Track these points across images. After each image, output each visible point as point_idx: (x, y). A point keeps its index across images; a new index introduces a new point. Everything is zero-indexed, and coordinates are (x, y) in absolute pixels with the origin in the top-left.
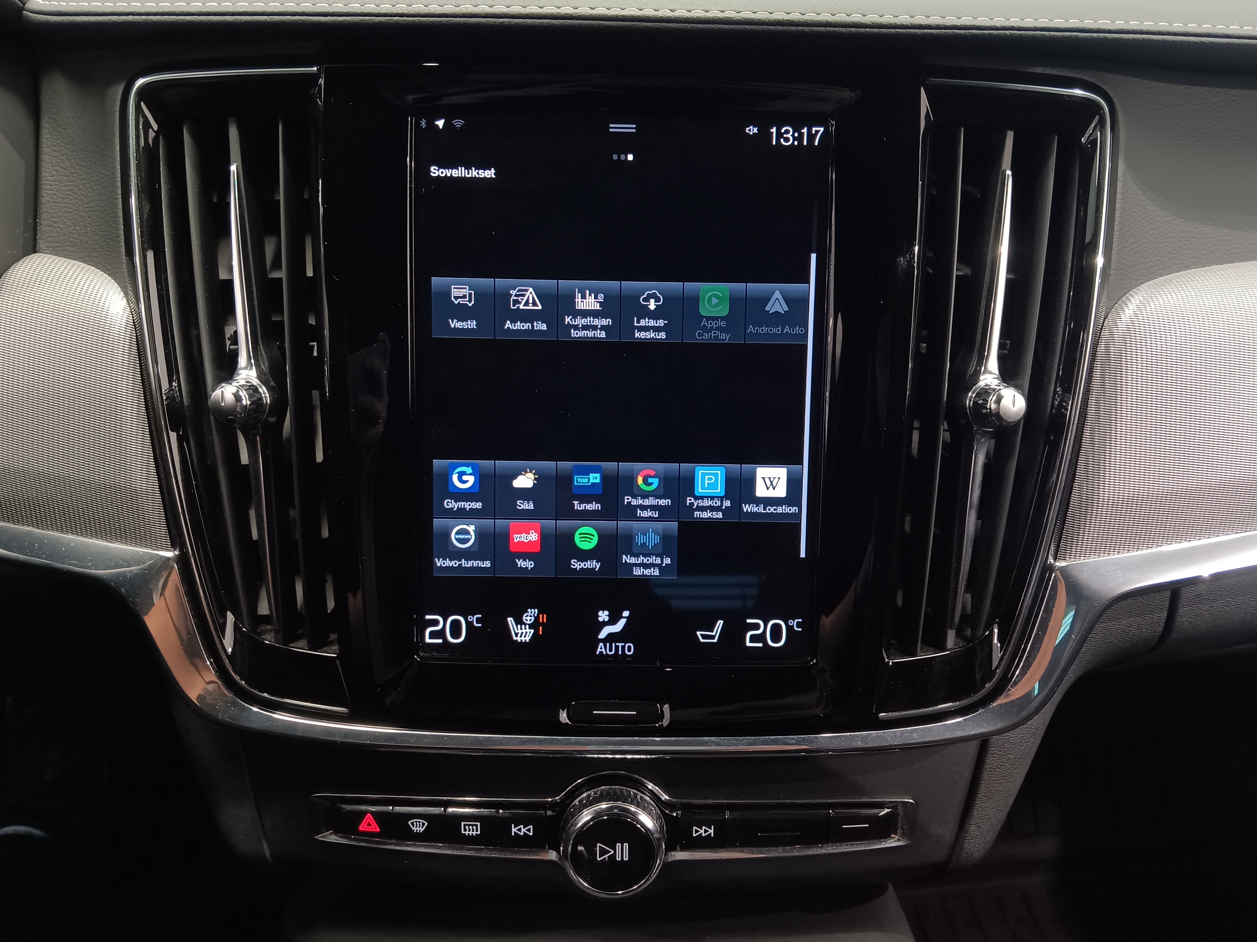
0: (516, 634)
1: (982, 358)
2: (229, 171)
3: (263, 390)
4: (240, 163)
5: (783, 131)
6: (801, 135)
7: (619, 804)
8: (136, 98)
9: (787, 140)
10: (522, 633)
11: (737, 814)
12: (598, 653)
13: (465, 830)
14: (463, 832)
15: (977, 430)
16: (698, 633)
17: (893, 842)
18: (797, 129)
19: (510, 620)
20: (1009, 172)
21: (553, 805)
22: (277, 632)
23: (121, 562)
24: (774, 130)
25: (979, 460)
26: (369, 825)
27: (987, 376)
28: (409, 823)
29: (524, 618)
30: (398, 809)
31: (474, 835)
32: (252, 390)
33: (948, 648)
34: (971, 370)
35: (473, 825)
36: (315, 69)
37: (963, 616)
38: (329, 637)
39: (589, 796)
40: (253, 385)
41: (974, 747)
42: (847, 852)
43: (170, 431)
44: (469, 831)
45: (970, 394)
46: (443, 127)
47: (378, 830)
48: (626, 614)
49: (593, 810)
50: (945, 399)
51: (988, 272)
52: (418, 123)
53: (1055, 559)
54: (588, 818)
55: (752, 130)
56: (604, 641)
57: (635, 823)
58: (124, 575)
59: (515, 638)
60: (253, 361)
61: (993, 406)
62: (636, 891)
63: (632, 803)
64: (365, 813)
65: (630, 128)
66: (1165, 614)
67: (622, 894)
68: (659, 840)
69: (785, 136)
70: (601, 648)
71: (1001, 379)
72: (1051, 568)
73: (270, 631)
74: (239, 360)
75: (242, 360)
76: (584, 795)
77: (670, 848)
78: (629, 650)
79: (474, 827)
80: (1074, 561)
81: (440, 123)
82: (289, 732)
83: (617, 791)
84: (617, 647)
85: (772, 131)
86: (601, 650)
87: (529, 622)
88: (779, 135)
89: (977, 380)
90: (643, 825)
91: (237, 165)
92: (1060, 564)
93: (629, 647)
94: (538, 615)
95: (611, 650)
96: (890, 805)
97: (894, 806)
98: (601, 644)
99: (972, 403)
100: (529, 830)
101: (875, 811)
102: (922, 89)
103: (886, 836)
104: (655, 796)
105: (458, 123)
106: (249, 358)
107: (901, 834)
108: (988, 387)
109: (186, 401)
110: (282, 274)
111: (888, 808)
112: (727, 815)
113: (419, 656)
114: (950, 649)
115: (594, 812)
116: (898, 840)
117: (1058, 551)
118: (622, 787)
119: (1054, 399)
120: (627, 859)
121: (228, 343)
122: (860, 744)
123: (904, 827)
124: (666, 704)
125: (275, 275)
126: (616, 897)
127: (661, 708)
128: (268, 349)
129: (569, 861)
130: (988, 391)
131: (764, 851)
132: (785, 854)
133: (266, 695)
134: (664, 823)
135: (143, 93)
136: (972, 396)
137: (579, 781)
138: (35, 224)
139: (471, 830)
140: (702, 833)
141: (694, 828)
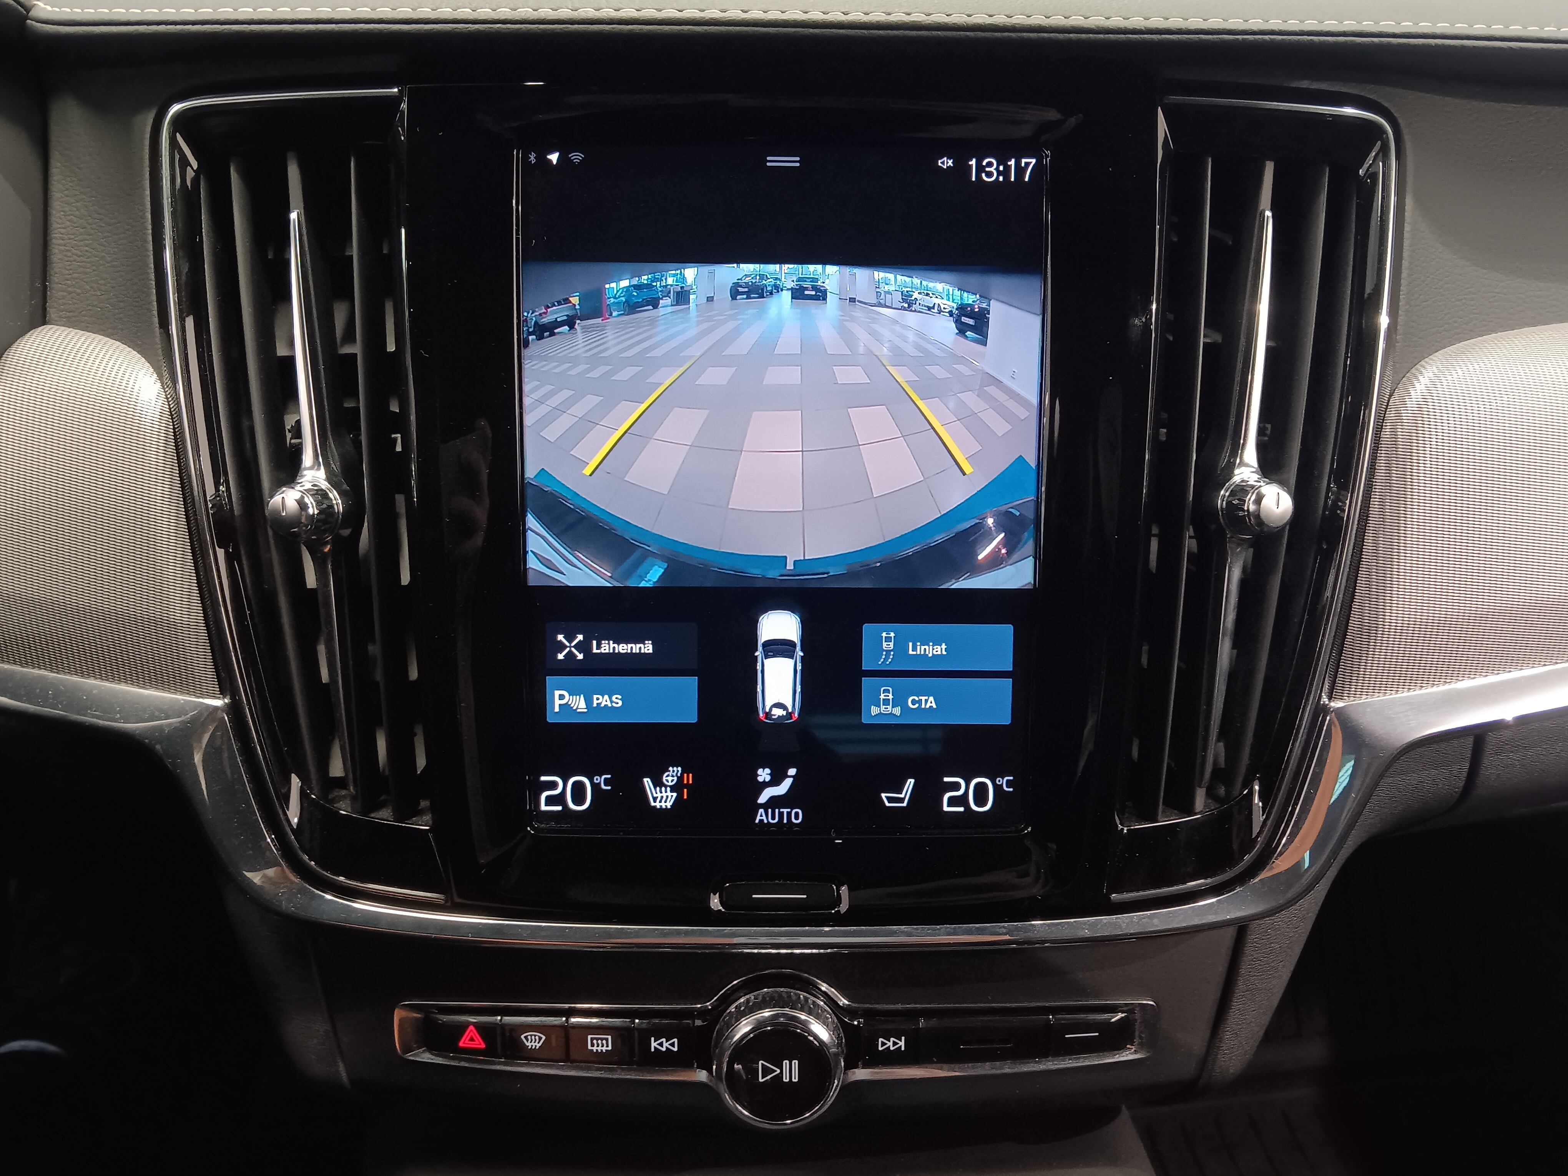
0: (655, 799)
1: (1237, 447)
2: (289, 220)
3: (334, 495)
4: (302, 210)
5: (984, 163)
6: (1007, 168)
7: (787, 1011)
8: (170, 128)
9: (989, 174)
10: (662, 797)
11: (934, 1022)
12: (757, 821)
13: (593, 1045)
14: (590, 1047)
15: (1231, 537)
17: (1128, 1055)
18: (1002, 161)
19: (647, 781)
20: (1268, 213)
21: (703, 1013)
22: (353, 799)
23: (157, 713)
24: (973, 162)
25: (1234, 575)
26: (471, 1040)
27: (1243, 469)
28: (522, 1037)
29: (665, 779)
30: (508, 1019)
31: (604, 1051)
32: (320, 495)
33: (1197, 811)
34: (1223, 463)
35: (602, 1039)
36: (396, 90)
37: (1215, 771)
38: (418, 805)
39: (748, 1001)
40: (322, 490)
41: (1229, 934)
42: (1072, 1068)
43: (217, 547)
44: (598, 1045)
45: (1222, 492)
46: (557, 162)
47: (483, 1046)
48: (792, 772)
49: (754, 1019)
50: (1191, 499)
51: (1242, 339)
52: (526, 158)
53: (1330, 698)
54: (748, 1029)
56: (765, 806)
57: (806, 1034)
58: (160, 729)
59: (653, 804)
60: (320, 459)
61: (1252, 508)
62: (807, 1121)
63: (802, 1010)
64: (465, 1025)
65: (792, 161)
66: (1466, 766)
67: (791, 1123)
68: (836, 1055)
69: (987, 169)
70: (761, 816)
71: (1260, 473)
72: (1325, 710)
73: (345, 797)
74: (304, 457)
75: (308, 458)
76: (742, 1000)
77: (851, 1065)
78: (797, 817)
79: (604, 1042)
80: (1354, 701)
81: (554, 157)
83: (784, 995)
84: (781, 814)
85: (970, 163)
86: (761, 818)
87: (670, 784)
88: (980, 169)
89: (1230, 475)
90: (816, 1037)
91: (298, 213)
92: (1336, 704)
93: (797, 814)
94: (682, 774)
95: (773, 818)
96: (1125, 1008)
97: (1130, 1010)
98: (761, 811)
99: (1224, 503)
100: (673, 1045)
101: (1106, 1016)
102: (1160, 111)
103: (1119, 1047)
104: (830, 1001)
105: (577, 157)
106: (316, 455)
107: (1139, 1044)
108: (1244, 484)
109: (237, 510)
110: (356, 349)
111: (1123, 1012)
112: (922, 1023)
113: (533, 828)
114: (1199, 813)
115: (755, 1021)
116: (1136, 1052)
117: (1334, 689)
118: (789, 990)
119: (1327, 497)
120: (797, 1080)
121: (289, 436)
122: (1087, 933)
123: (1143, 1036)
124: (843, 885)
125: (347, 350)
126: (783, 1127)
127: (838, 890)
128: (339, 444)
129: (724, 1083)
130: (1245, 488)
131: (968, 1067)
132: (994, 1072)
133: (342, 878)
134: (842, 1035)
135: (179, 122)
136: (1225, 495)
137: (735, 982)
138: (45, 289)
139: (600, 1045)
140: (889, 1046)
141: (881, 1040)
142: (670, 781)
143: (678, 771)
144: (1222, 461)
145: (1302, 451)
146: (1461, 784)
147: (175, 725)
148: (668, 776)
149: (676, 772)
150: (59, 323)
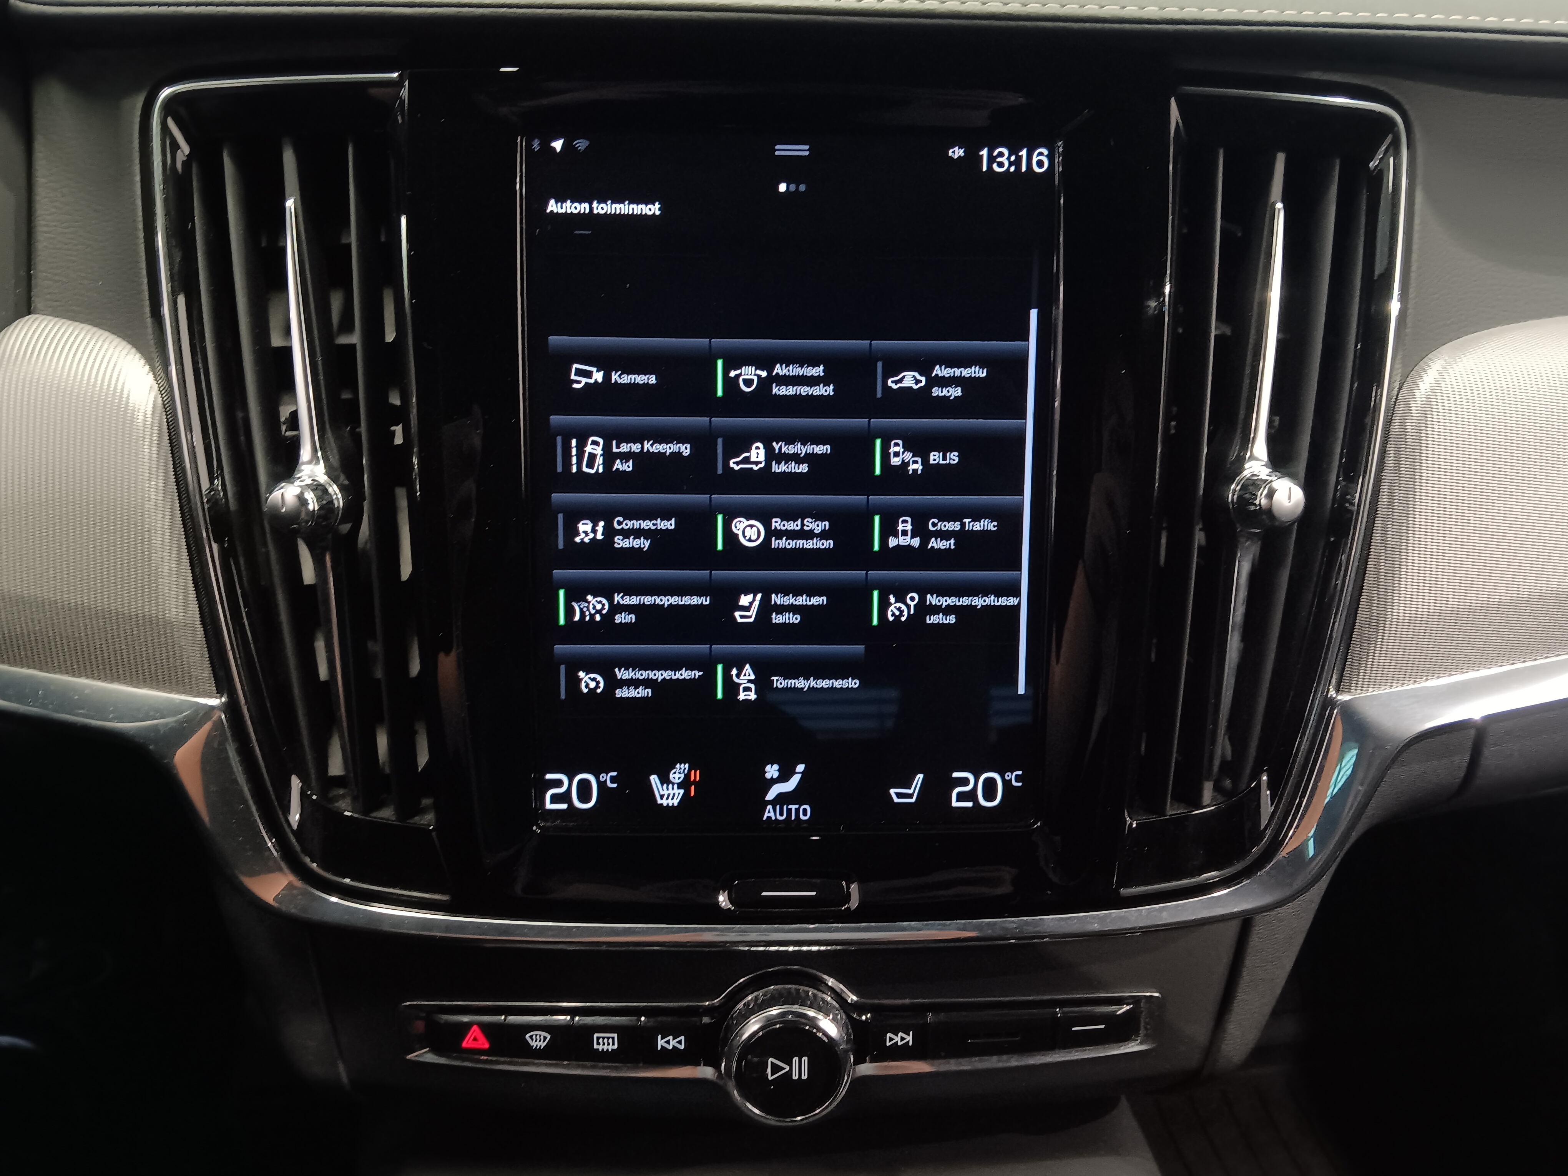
0: (662, 797)
1: (1246, 441)
2: (283, 209)
3: (334, 490)
4: (299, 198)
5: (995, 153)
6: (1019, 159)
7: (796, 1008)
8: (161, 113)
9: (1001, 165)
10: (669, 795)
11: (942, 1016)
12: (765, 818)
13: (598, 1044)
14: (595, 1046)
15: (1241, 531)
16: (892, 791)
17: (1133, 1047)
18: (1013, 151)
19: (654, 779)
20: (1279, 205)
21: (709, 1011)
22: (355, 799)
23: (152, 713)
24: (984, 152)
25: (1243, 569)
26: (474, 1040)
27: (1253, 462)
28: (527, 1036)
29: (671, 776)
30: (512, 1019)
31: (610, 1050)
32: (320, 490)
33: (1205, 804)
34: (1233, 456)
35: (608, 1038)
36: (395, 75)
37: (1224, 763)
38: (420, 803)
39: (756, 998)
40: (321, 485)
41: (1233, 928)
42: (1077, 1061)
43: (213, 543)
44: (604, 1044)
45: (1233, 486)
46: (562, 148)
47: (487, 1046)
48: (801, 768)
49: (764, 1017)
50: (1201, 492)
51: (1253, 332)
52: (529, 145)
53: (1338, 690)
54: (755, 1027)
55: (957, 152)
56: (774, 802)
57: (815, 1031)
58: (155, 728)
59: (659, 801)
60: (320, 454)
61: (1264, 502)
62: (817, 1117)
63: (811, 1007)
64: (469, 1025)
65: (802, 150)
66: (1467, 757)
67: (802, 1120)
68: (846, 1051)
69: (999, 159)
70: (769, 813)
71: (1271, 466)
72: (1329, 703)
73: (343, 797)
74: (302, 452)
75: (306, 453)
76: (749, 998)
77: (859, 1061)
78: (805, 814)
79: (611, 1040)
80: (1361, 693)
81: (558, 145)
82: (372, 926)
83: (793, 991)
84: (789, 811)
85: (981, 153)
86: (769, 815)
87: (677, 781)
88: (991, 159)
89: (1241, 469)
90: (825, 1034)
91: (295, 199)
92: (1344, 697)
93: (805, 811)
94: (689, 771)
95: (781, 814)
96: (1131, 1001)
97: (1136, 1001)
98: (769, 807)
99: (1235, 497)
100: (680, 1042)
101: (1113, 1008)
102: (1173, 100)
103: (1124, 1037)
104: (839, 997)
105: (581, 144)
106: (315, 450)
107: (1145, 1035)
108: (1255, 478)
109: (233, 505)
110: (354, 338)
111: (1128, 1004)
112: (930, 1017)
113: (539, 827)
114: (1206, 806)
115: (765, 1019)
116: (1141, 1043)
117: (1341, 682)
118: (797, 987)
119: (1336, 490)
120: (806, 1077)
121: (284, 428)
122: (1096, 927)
123: (1149, 1027)
124: (853, 883)
125: (343, 340)
126: (794, 1124)
127: (848, 888)
128: (338, 438)
129: (733, 1080)
130: (1256, 482)
131: (976, 1061)
132: (1000, 1065)
133: (347, 880)
134: (850, 1031)
135: (170, 106)
136: (1235, 489)
137: (742, 980)
138: (29, 278)
139: (606, 1044)
140: (897, 1042)
141: (889, 1035)
142: (677, 778)
143: (685, 769)
144: (1232, 454)
145: (1312, 444)
146: (1462, 774)
147: (170, 726)
148: (675, 773)
149: (683, 769)
150: (45, 312)
